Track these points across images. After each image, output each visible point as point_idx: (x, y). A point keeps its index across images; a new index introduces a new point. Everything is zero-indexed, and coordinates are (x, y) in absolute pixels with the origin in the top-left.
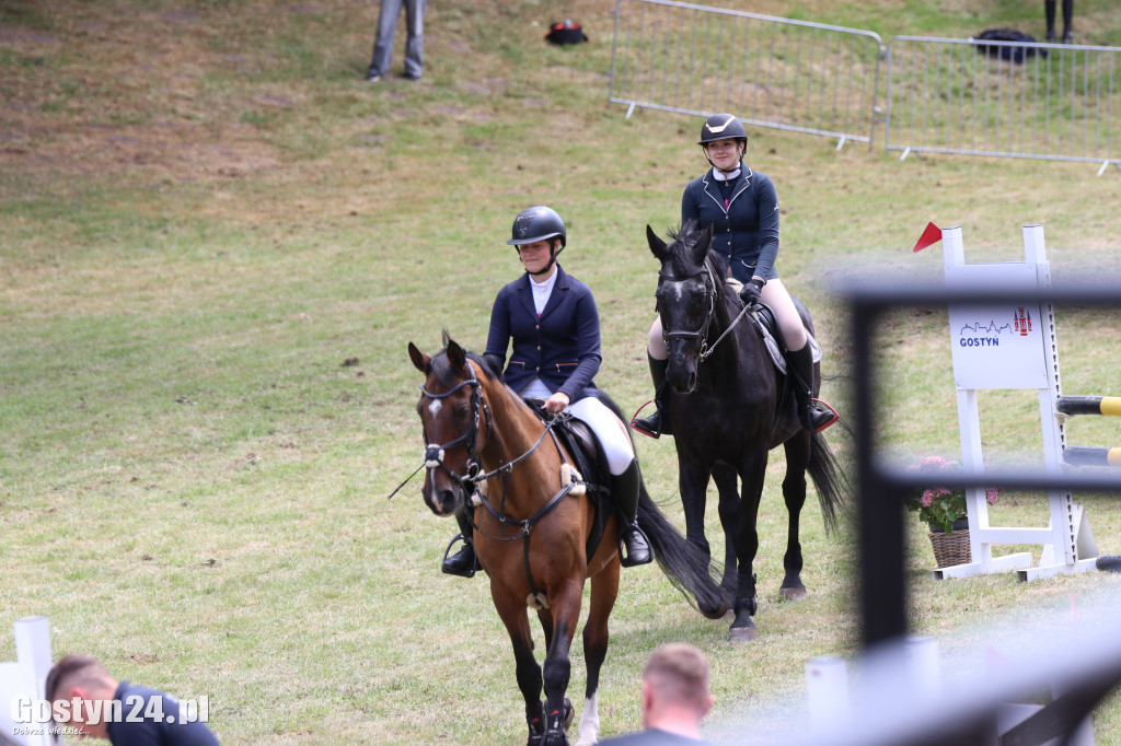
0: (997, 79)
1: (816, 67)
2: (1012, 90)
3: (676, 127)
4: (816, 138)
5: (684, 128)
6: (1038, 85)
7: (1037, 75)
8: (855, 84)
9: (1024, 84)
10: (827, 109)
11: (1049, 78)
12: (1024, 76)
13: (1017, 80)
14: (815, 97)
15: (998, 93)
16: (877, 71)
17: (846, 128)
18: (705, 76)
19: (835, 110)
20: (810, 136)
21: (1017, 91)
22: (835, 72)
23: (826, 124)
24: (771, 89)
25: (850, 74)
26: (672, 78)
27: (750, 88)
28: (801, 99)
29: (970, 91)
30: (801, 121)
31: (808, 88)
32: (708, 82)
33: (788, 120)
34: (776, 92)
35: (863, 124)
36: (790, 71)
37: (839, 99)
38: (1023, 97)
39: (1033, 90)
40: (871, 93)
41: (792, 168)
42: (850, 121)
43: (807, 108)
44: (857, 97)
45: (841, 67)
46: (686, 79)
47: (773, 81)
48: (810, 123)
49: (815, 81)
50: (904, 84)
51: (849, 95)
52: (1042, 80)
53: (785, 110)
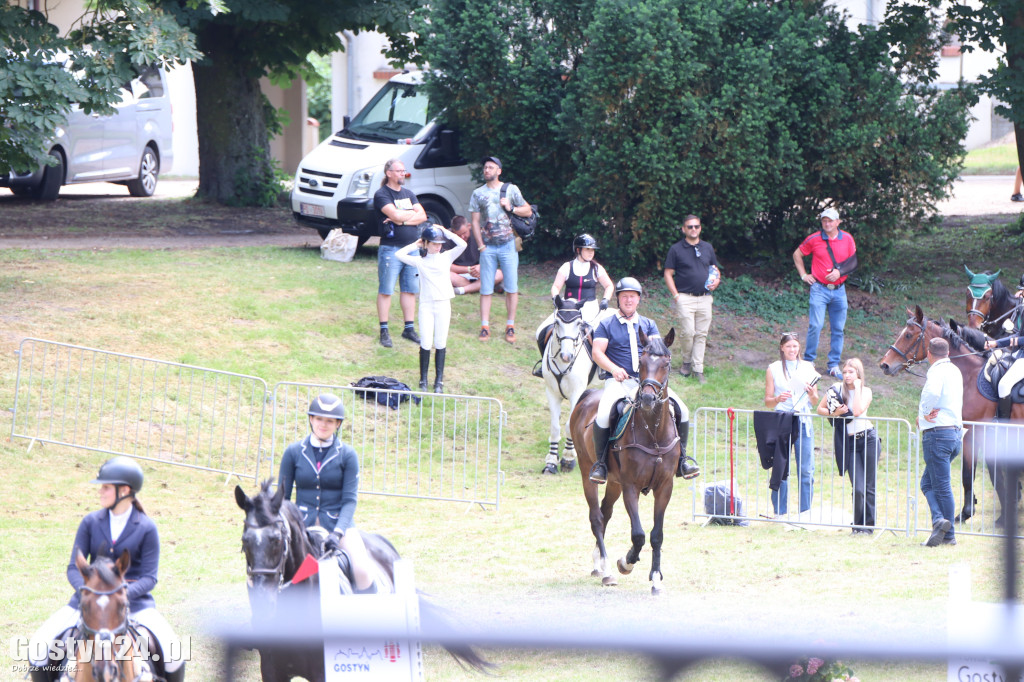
0: (374, 422)
1: (205, 407)
2: (387, 434)
3: (74, 461)
4: (205, 473)
5: (81, 463)
6: (410, 429)
7: (410, 421)
8: (242, 424)
9: (399, 428)
10: (216, 447)
11: (422, 423)
12: (398, 420)
13: (392, 424)
14: (205, 436)
15: (374, 436)
16: (262, 413)
17: (233, 465)
18: (103, 414)
19: (222, 448)
20: (199, 472)
21: (392, 435)
22: (224, 413)
23: (214, 461)
24: (164, 427)
25: (237, 415)
26: (71, 415)
27: (145, 425)
28: (191, 437)
29: (349, 433)
30: (191, 458)
31: (199, 427)
32: (104, 419)
33: (179, 457)
34: (169, 430)
35: (249, 461)
36: (182, 411)
37: (226, 438)
38: (397, 440)
39: (406, 433)
40: (257, 434)
41: (181, 502)
42: (237, 458)
43: (198, 446)
44: (244, 436)
45: (229, 409)
46: (85, 416)
47: (165, 420)
48: (199, 460)
49: (205, 421)
50: (288, 425)
51: (236, 435)
52: (415, 425)
53: (177, 447)
